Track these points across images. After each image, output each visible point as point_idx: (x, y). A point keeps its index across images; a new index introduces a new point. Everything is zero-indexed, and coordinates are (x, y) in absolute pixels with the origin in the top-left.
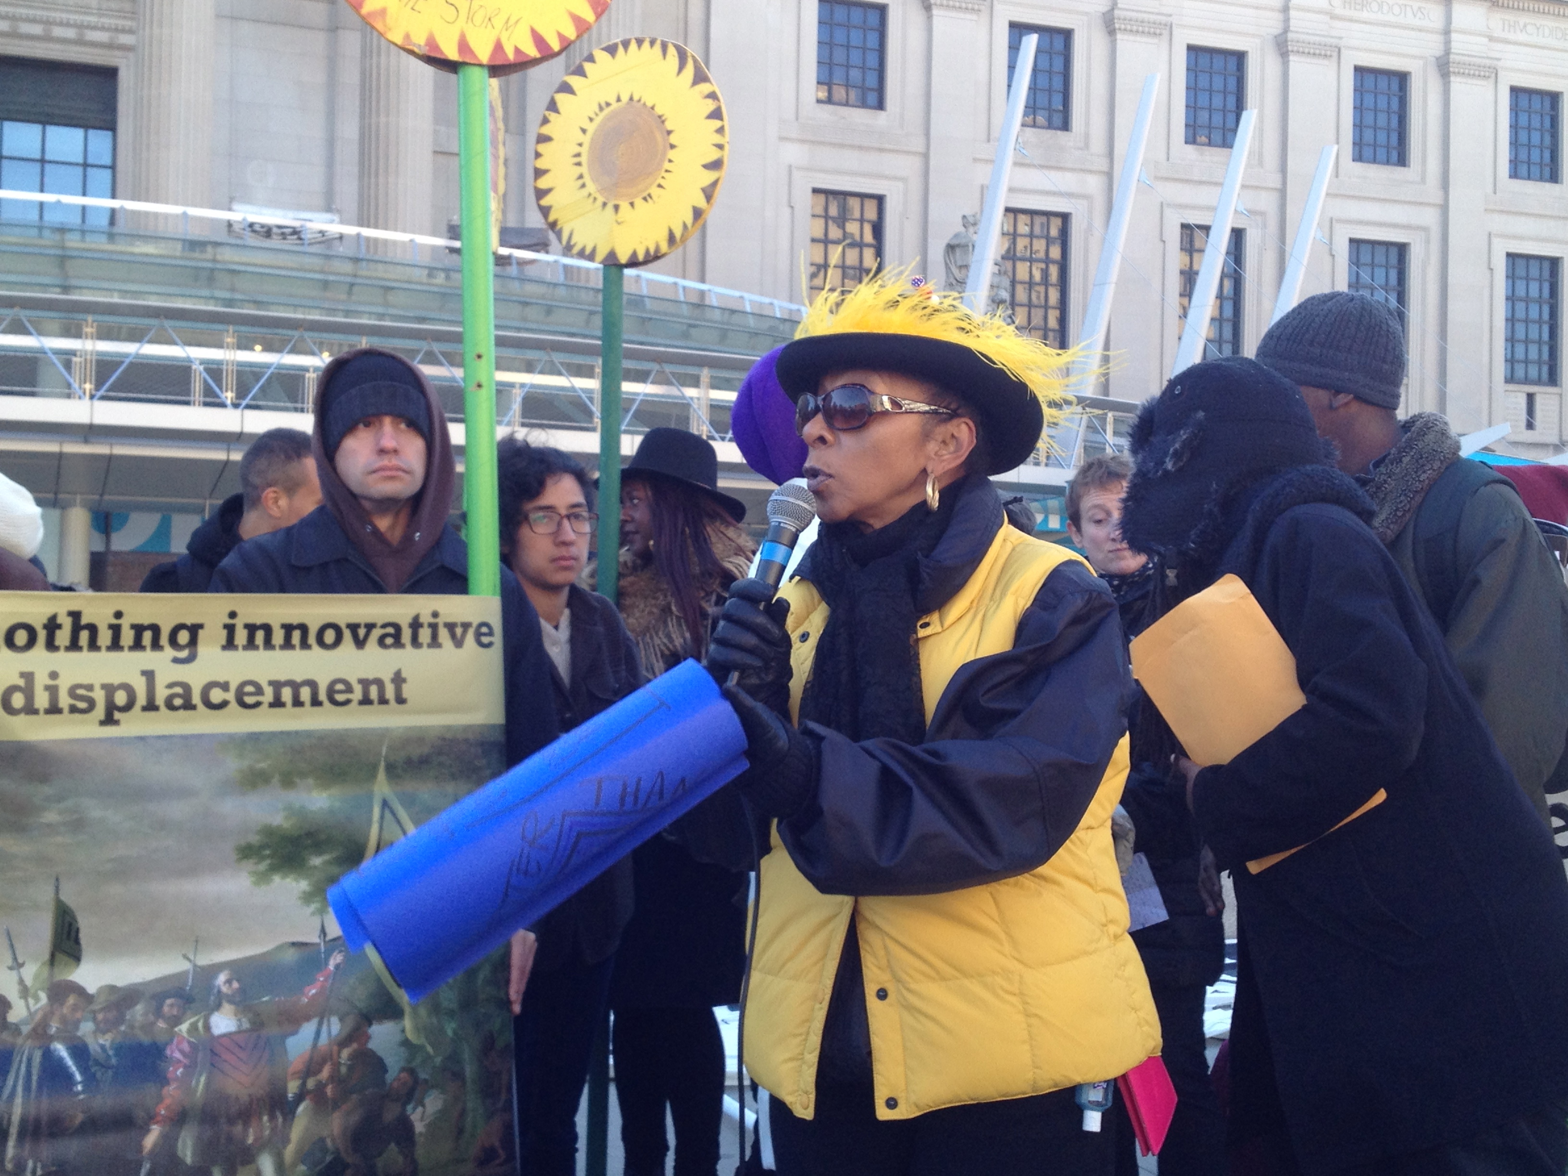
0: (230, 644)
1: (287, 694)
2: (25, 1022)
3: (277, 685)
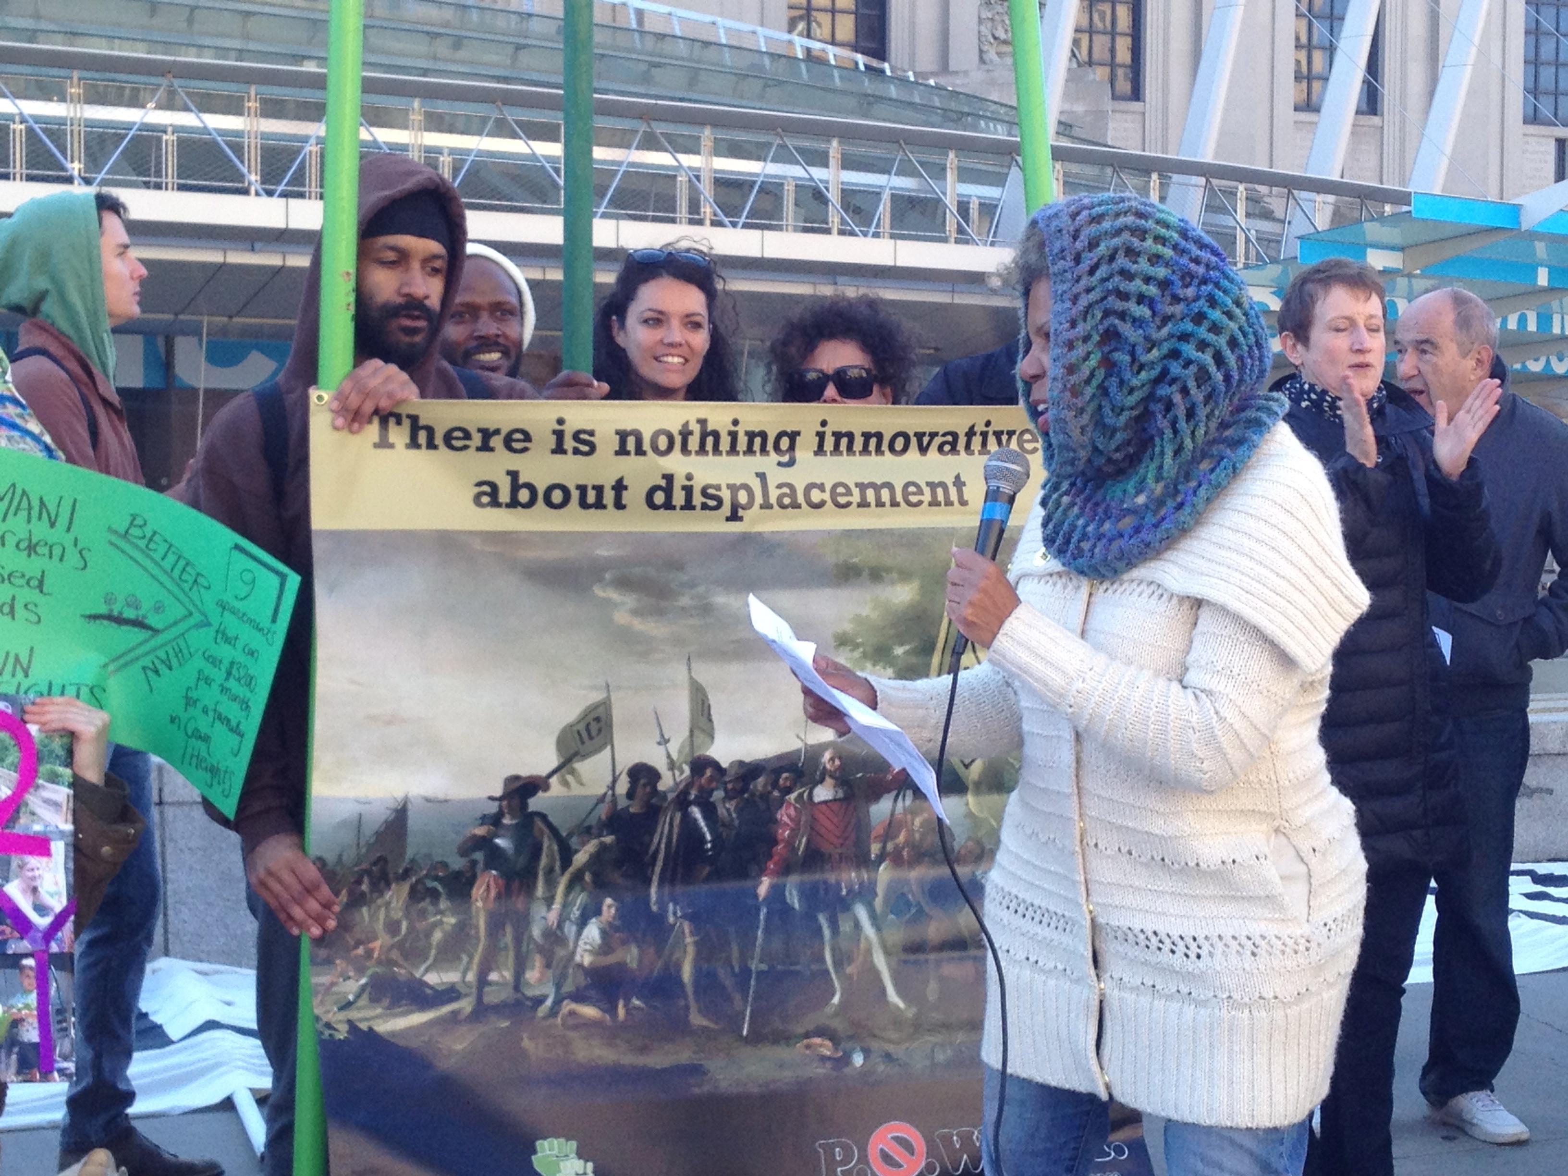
0: (820, 450)
1: (870, 494)
2: (671, 790)
3: (862, 487)
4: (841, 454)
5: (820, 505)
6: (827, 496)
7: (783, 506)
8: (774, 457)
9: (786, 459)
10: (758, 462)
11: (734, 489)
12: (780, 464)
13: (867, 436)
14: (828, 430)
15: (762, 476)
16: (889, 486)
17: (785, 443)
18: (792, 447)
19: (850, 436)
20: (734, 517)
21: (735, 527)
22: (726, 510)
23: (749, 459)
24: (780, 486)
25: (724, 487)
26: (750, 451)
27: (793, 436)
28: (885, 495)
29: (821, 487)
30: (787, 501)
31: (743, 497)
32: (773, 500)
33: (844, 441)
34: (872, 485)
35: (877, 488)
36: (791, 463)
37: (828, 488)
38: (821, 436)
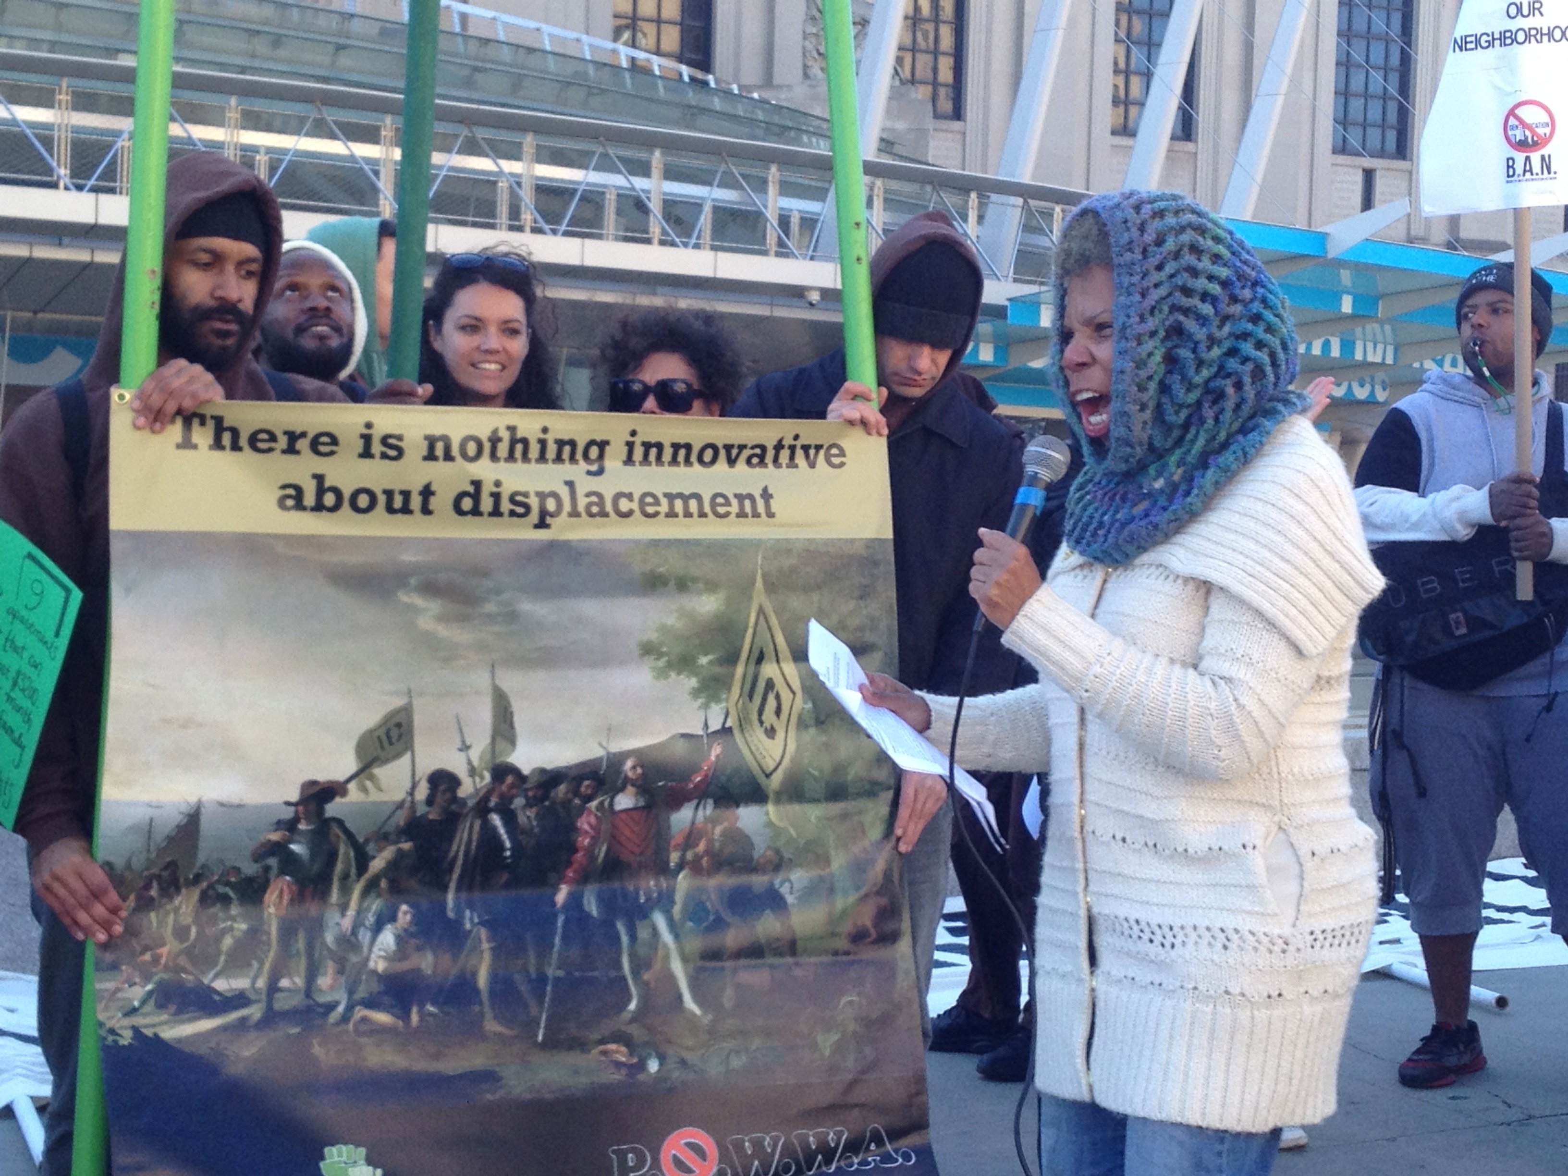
0: (629, 460)
1: (679, 505)
3: (670, 497)
4: (650, 464)
5: (628, 514)
6: (635, 506)
7: (591, 515)
8: (583, 466)
9: (594, 468)
10: (567, 470)
11: (542, 496)
12: (589, 473)
13: (676, 447)
14: (638, 440)
15: (570, 484)
16: (698, 497)
17: (594, 452)
18: (601, 456)
19: (659, 446)
20: (542, 524)
21: (543, 535)
22: (534, 517)
23: (559, 467)
24: (588, 495)
25: (532, 495)
26: (559, 459)
27: (602, 445)
28: (693, 505)
29: (630, 496)
30: (595, 509)
31: (551, 505)
32: (581, 507)
33: (653, 452)
34: (680, 495)
35: (685, 498)
36: (600, 472)
37: (636, 497)
38: (630, 445)
